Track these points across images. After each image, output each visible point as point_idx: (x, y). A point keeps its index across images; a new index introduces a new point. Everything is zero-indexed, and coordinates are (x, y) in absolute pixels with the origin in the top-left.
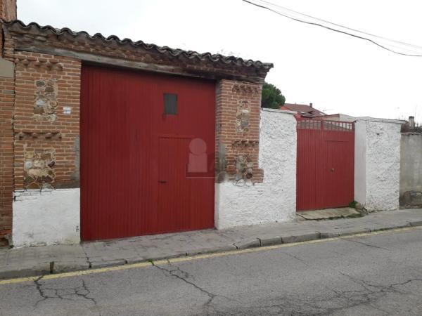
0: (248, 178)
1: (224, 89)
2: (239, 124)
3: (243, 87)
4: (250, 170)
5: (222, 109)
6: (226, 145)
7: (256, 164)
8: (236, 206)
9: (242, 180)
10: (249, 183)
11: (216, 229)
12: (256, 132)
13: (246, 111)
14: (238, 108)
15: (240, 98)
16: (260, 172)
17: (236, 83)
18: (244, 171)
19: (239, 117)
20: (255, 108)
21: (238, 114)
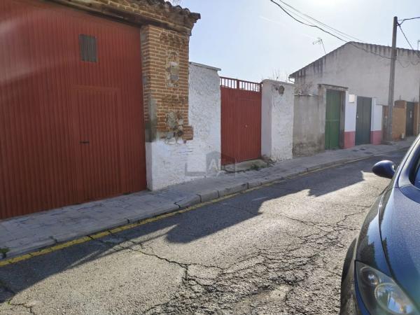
0: (179, 136)
1: (151, 37)
2: (169, 78)
3: (170, 36)
4: (181, 128)
5: (149, 58)
6: (157, 100)
7: (186, 121)
8: (168, 166)
9: (174, 139)
10: (180, 141)
11: (149, 190)
12: (185, 88)
13: (175, 64)
14: (167, 59)
15: (169, 48)
16: (190, 129)
17: (164, 31)
18: (175, 128)
19: (168, 70)
20: (183, 61)
21: (167, 66)
